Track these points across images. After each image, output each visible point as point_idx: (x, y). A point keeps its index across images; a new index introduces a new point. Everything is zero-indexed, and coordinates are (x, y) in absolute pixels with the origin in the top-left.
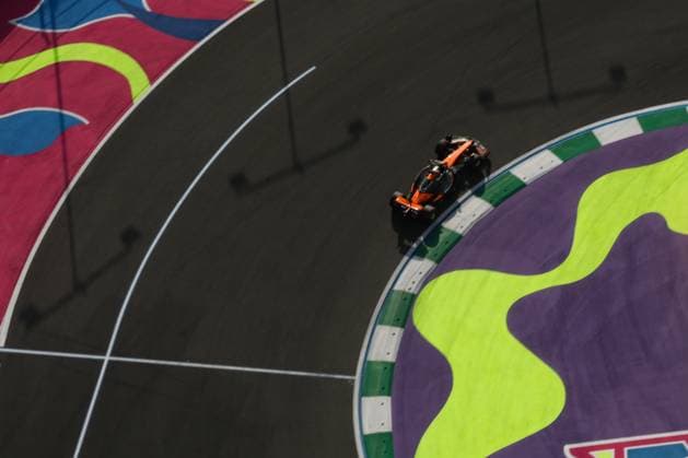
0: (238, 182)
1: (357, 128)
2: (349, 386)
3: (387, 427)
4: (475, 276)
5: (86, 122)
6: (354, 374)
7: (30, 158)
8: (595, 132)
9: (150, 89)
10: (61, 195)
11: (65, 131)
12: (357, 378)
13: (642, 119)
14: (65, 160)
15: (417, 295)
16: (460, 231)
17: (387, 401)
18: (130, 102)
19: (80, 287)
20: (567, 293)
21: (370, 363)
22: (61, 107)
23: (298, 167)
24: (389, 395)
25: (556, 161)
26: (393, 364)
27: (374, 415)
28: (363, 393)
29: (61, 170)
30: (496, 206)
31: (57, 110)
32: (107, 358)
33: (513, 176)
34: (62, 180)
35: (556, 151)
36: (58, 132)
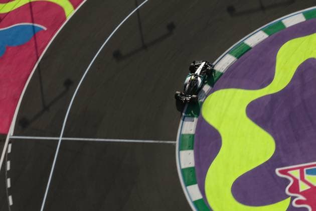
0: (117, 55)
1: (171, 27)
2: (174, 146)
3: (192, 164)
4: (230, 92)
5: (45, 29)
6: (175, 140)
7: (20, 47)
8: (284, 21)
9: (74, 12)
10: (35, 64)
11: (35, 33)
12: (177, 142)
13: (305, 14)
14: (36, 47)
15: (203, 102)
16: (222, 71)
17: (192, 152)
18: (65, 19)
19: (46, 108)
20: (273, 97)
21: (183, 135)
22: (33, 22)
23: (145, 47)
24: (192, 149)
25: (265, 36)
26: (193, 135)
27: (186, 159)
28: (180, 149)
29: (34, 52)
30: (238, 58)
31: (31, 24)
32: (61, 139)
33: (245, 44)
34: (35, 57)
35: (265, 31)
36: (32, 35)
